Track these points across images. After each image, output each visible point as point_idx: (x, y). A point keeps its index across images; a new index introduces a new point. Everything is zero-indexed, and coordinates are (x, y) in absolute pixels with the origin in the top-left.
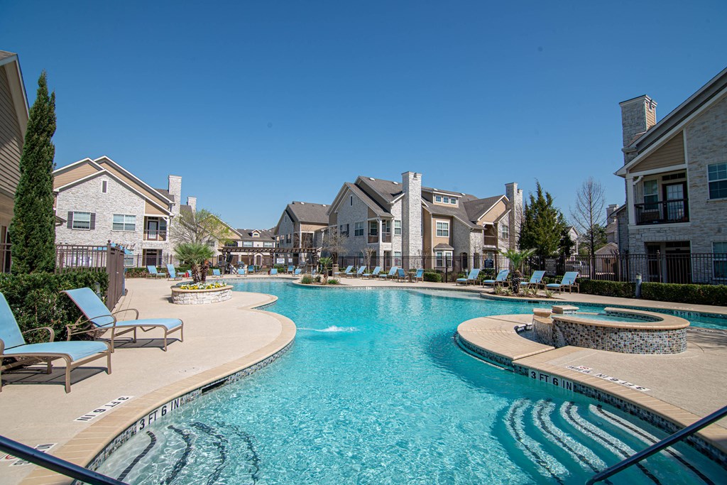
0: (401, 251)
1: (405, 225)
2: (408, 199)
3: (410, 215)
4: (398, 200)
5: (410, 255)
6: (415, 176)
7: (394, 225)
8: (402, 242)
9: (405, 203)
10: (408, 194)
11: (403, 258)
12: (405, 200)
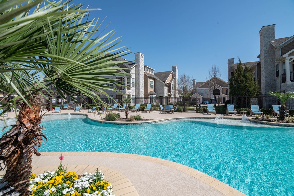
0: (134, 95)
1: (137, 81)
2: (139, 67)
3: (140, 76)
4: (133, 67)
5: (140, 97)
6: (142, 56)
7: (132, 81)
8: (135, 90)
9: (136, 69)
10: (139, 64)
11: (136, 98)
12: (137, 67)
